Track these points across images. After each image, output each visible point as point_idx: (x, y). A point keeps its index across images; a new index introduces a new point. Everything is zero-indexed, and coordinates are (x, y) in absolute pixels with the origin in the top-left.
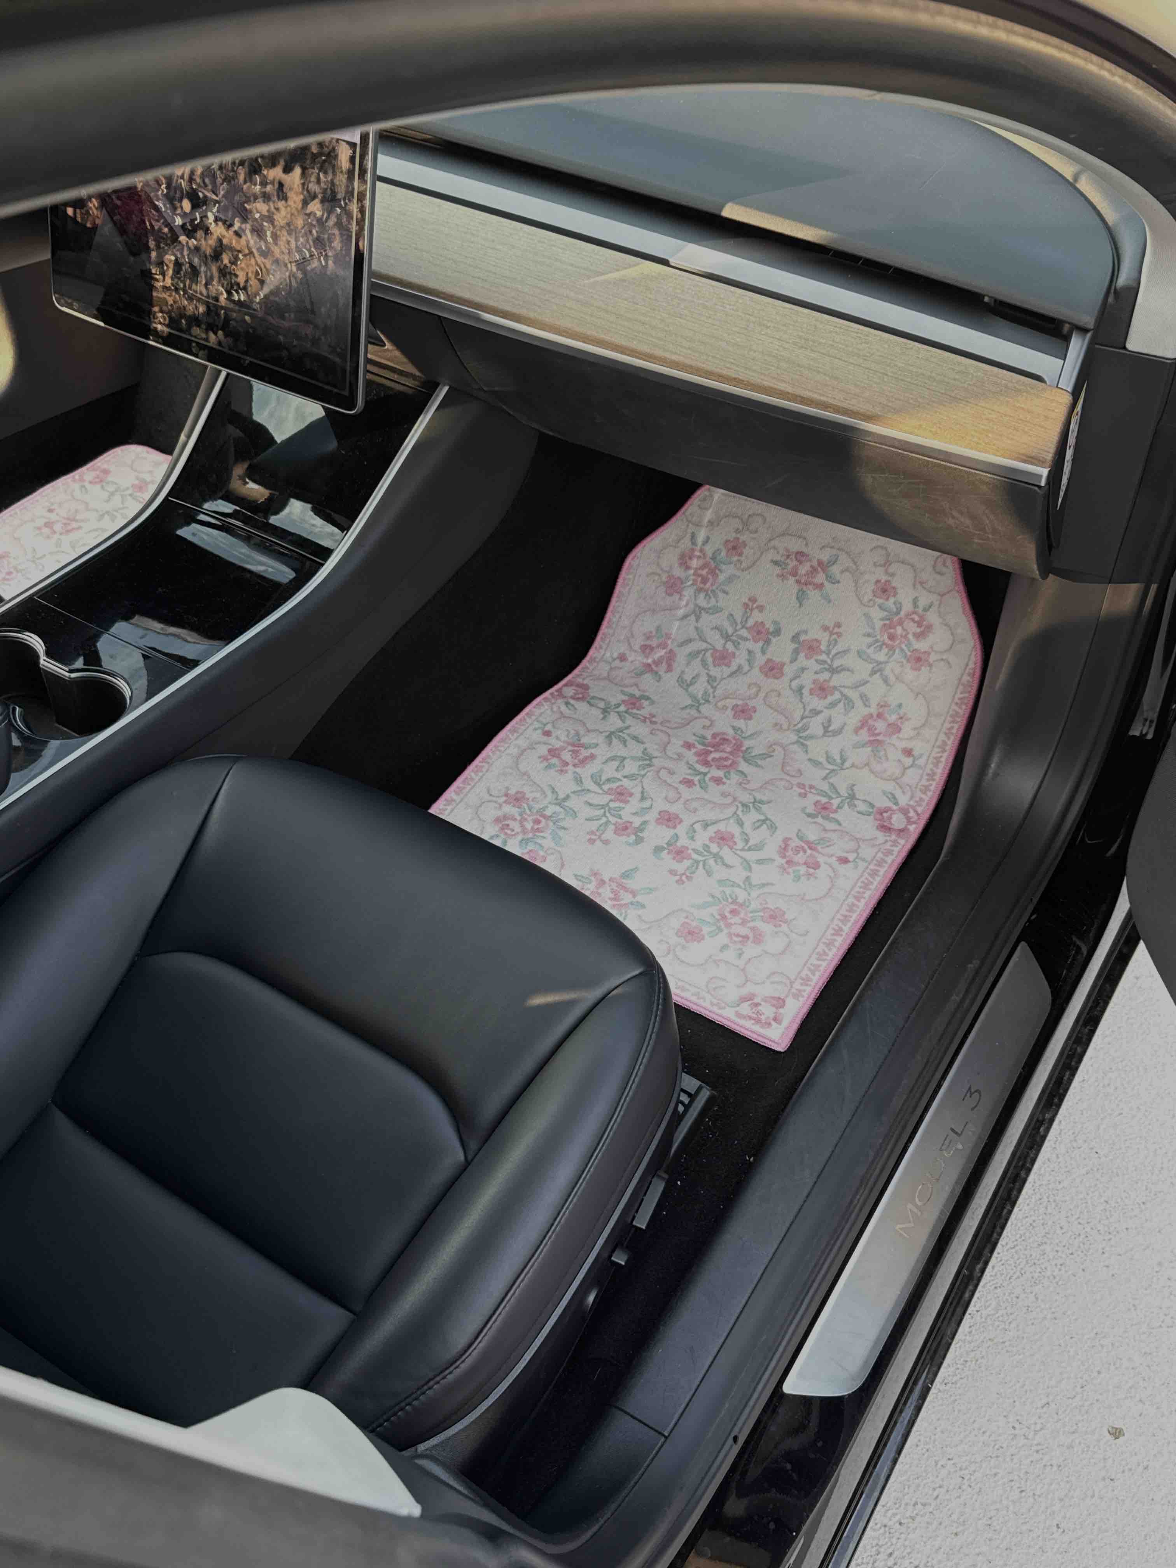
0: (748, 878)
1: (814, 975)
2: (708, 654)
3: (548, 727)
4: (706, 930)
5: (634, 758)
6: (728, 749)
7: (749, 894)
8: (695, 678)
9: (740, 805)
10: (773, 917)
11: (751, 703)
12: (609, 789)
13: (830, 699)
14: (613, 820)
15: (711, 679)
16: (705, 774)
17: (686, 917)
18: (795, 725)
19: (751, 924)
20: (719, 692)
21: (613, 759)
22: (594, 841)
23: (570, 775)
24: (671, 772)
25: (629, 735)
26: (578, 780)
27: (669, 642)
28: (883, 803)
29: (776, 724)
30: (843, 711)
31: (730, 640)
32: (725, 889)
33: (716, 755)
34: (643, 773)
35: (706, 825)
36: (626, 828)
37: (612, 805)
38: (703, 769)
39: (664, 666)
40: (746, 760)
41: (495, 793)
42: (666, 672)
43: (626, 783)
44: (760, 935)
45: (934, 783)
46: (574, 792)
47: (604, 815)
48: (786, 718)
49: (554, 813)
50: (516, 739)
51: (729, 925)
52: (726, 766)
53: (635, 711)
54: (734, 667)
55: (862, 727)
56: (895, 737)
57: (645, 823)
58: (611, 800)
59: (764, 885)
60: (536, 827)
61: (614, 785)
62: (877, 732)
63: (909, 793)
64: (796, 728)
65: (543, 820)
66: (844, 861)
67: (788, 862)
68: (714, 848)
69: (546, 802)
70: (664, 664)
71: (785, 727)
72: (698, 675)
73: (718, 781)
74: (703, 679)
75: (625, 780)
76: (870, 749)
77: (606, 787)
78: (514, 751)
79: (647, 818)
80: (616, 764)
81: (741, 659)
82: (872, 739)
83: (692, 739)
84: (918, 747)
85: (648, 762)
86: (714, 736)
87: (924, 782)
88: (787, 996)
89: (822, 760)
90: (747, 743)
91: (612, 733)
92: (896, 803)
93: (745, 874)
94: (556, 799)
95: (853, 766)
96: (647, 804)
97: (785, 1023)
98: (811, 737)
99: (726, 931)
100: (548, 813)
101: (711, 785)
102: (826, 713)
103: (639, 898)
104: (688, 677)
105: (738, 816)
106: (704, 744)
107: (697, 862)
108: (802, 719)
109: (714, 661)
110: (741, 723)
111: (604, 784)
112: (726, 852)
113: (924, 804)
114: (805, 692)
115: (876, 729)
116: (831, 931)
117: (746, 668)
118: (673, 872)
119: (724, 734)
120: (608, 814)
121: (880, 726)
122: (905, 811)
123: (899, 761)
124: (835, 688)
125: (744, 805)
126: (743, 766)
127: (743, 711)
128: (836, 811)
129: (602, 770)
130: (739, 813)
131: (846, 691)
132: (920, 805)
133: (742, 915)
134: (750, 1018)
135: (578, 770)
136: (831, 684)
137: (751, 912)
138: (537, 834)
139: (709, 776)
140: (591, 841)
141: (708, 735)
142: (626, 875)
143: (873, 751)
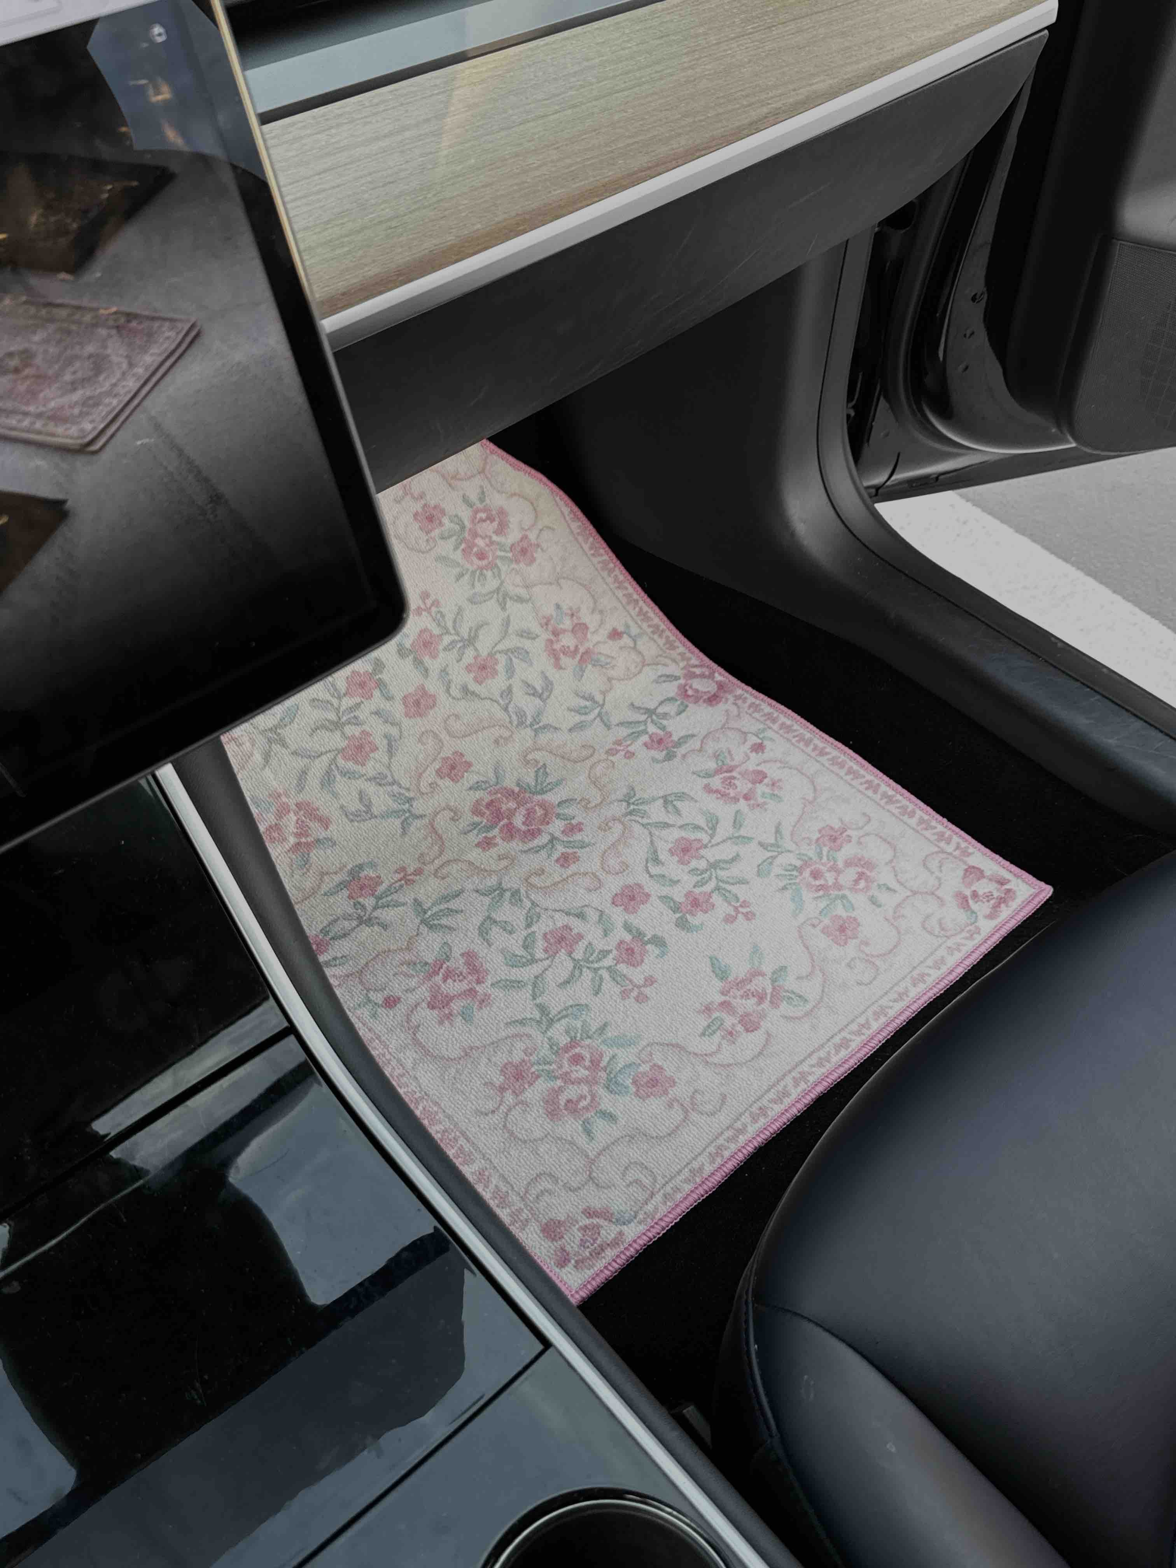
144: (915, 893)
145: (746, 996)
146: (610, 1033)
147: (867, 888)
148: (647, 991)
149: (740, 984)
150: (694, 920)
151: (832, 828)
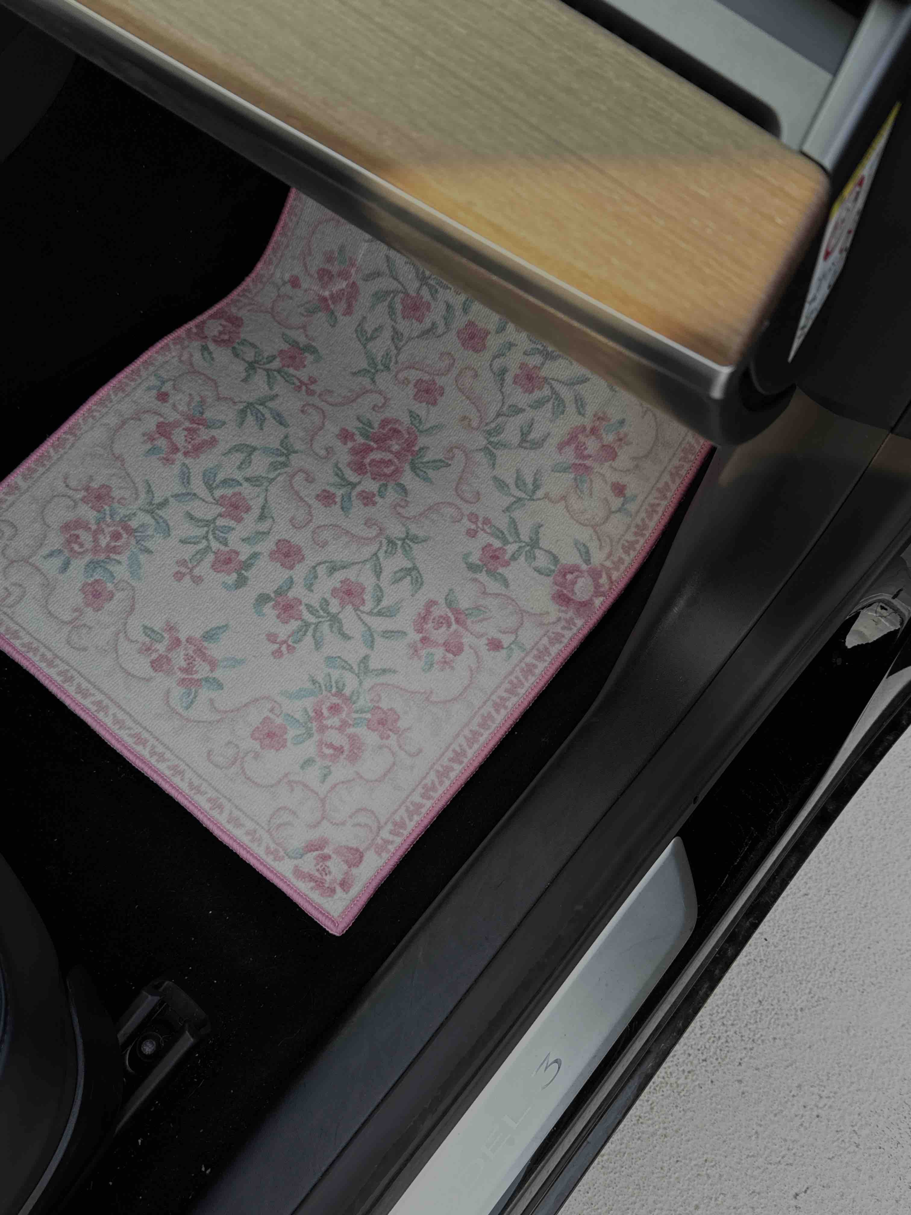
0: (366, 658)
1: (411, 820)
2: (398, 299)
3: (167, 387)
4: (292, 733)
5: (266, 450)
6: (396, 448)
7: (361, 683)
8: (379, 329)
9: (385, 542)
10: (382, 722)
11: (441, 381)
12: (222, 497)
13: (537, 394)
14: (215, 545)
15: (397, 335)
16: (354, 485)
17: (272, 710)
18: (487, 424)
19: (351, 730)
20: (402, 357)
21: (237, 448)
22: (184, 575)
23: (176, 469)
24: (310, 479)
25: (271, 410)
26: (185, 478)
27: (353, 271)
28: (570, 557)
29: (464, 418)
30: (549, 415)
31: (427, 284)
32: (331, 671)
33: (377, 455)
34: (272, 476)
35: (333, 569)
36: (228, 561)
37: (220, 522)
38: (353, 477)
39: (343, 305)
40: (414, 468)
41: (73, 483)
42: (344, 315)
43: (247, 489)
44: (359, 748)
45: (642, 541)
46: (176, 496)
47: (206, 537)
48: (479, 411)
49: (142, 525)
50: (119, 402)
51: (322, 729)
52: (385, 475)
53: (291, 371)
54: (427, 323)
55: (568, 443)
56: (607, 464)
57: (255, 556)
58: (220, 515)
59: (384, 671)
60: (113, 544)
61: (229, 492)
62: (586, 453)
63: (607, 550)
64: (488, 428)
65: (125, 536)
66: (495, 645)
67: (424, 640)
68: (334, 606)
69: (134, 507)
70: (344, 301)
71: (475, 424)
72: (381, 327)
73: (368, 499)
74: (387, 334)
75: (246, 484)
76: (572, 476)
77: (218, 493)
78: (112, 420)
79: (258, 548)
80: (239, 457)
81: (436, 314)
82: (578, 462)
83: (352, 426)
84: (633, 486)
85: (282, 459)
86: (385, 423)
87: (630, 537)
88: (368, 849)
89: (510, 481)
90: (422, 441)
91: (250, 405)
92: (587, 561)
93: (364, 651)
94: (151, 503)
95: (546, 496)
96: (263, 527)
97: (355, 891)
98: (504, 446)
99: (316, 737)
100: (134, 524)
101: (357, 503)
102: (530, 414)
103: (218, 674)
104: (369, 328)
105: (378, 559)
106: (365, 435)
107: (307, 625)
108: (498, 415)
109: (403, 311)
110: (421, 409)
111: (218, 486)
112: (348, 616)
113: (622, 568)
114: (509, 378)
115: (586, 449)
116: (450, 754)
117: (441, 329)
118: (272, 638)
119: (397, 421)
120: (211, 537)
121: (592, 445)
122: (595, 574)
123: (606, 499)
124: (545, 379)
125: (391, 542)
126: (408, 478)
127: (427, 391)
128: (507, 564)
129: (219, 466)
130: (381, 554)
131: (557, 386)
132: (617, 569)
133: (344, 715)
134: (311, 878)
135: (187, 461)
136: (543, 373)
137: (357, 712)
138: (113, 556)
139: (359, 489)
140: (179, 576)
141: (376, 419)
142: (210, 636)
143: (575, 479)
144: (323, 801)
145: (187, 657)
146: (143, 558)
147: (323, 756)
148: (187, 579)
149: (201, 652)
150: (268, 609)
151: (396, 720)
